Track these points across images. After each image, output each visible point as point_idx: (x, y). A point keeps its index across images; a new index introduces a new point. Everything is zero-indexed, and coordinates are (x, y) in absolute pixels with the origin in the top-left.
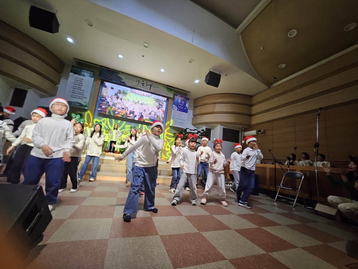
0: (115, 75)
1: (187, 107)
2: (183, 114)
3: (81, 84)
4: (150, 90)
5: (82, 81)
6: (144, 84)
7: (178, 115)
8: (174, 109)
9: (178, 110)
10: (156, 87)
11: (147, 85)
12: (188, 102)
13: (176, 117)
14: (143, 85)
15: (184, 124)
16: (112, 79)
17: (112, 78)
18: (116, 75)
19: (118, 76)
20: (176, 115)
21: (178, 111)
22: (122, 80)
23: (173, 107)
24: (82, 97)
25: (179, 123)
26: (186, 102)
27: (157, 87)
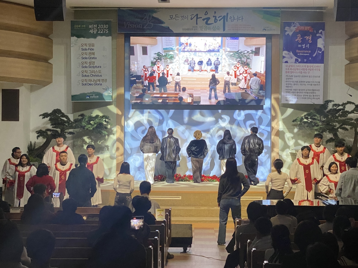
0: (148, 18)
1: (320, 49)
2: (310, 70)
3: (93, 56)
4: (224, 30)
5: (93, 48)
6: (208, 19)
7: (299, 74)
8: (286, 62)
9: (297, 60)
10: (236, 18)
11: (216, 20)
12: (321, 33)
13: (295, 79)
14: (207, 23)
15: (317, 93)
16: (145, 27)
17: (143, 26)
18: (150, 16)
19: (153, 17)
20: (293, 74)
21: (298, 64)
22: (163, 25)
23: (284, 57)
24: (99, 80)
25: (302, 94)
26: (318, 35)
27: (238, 19)
